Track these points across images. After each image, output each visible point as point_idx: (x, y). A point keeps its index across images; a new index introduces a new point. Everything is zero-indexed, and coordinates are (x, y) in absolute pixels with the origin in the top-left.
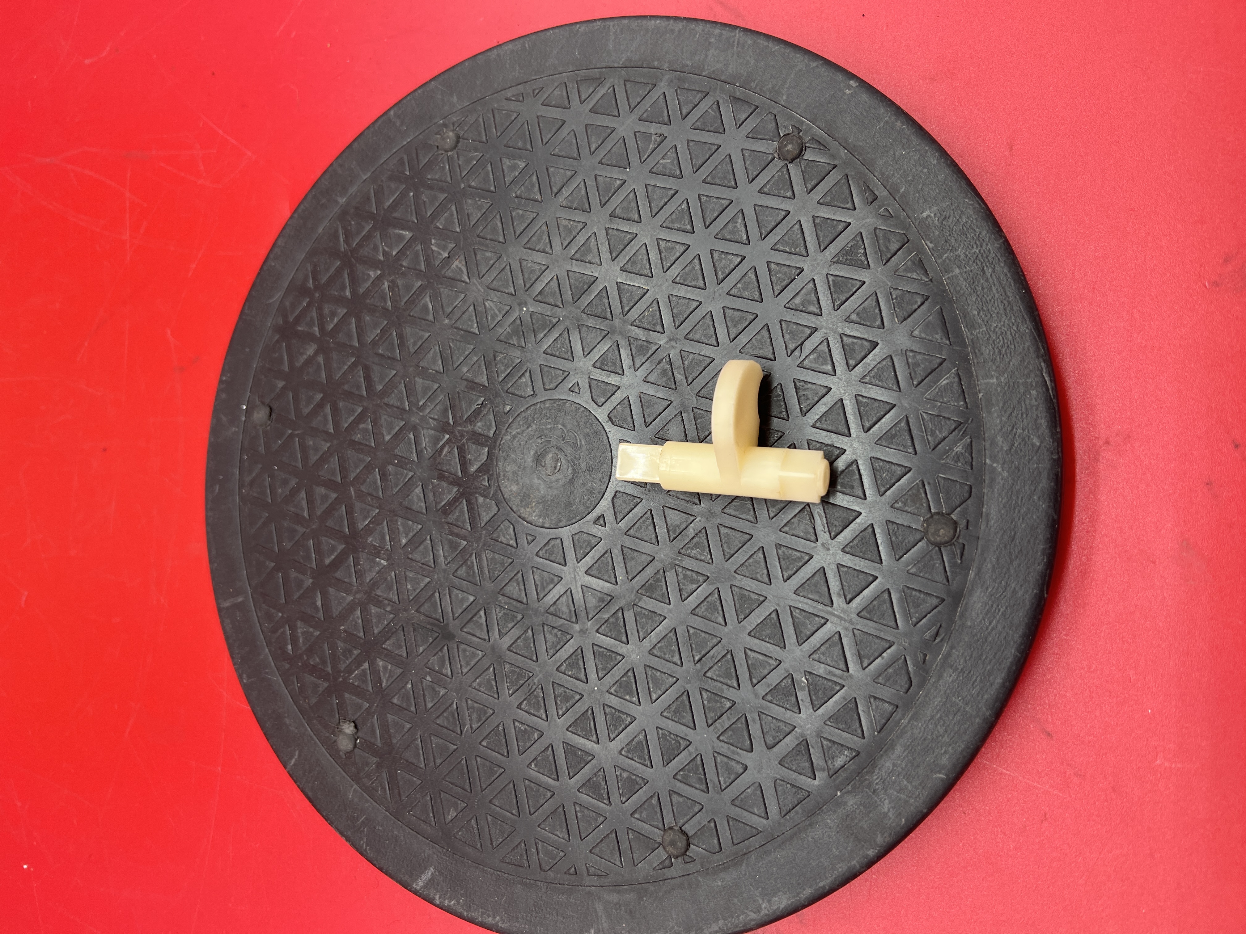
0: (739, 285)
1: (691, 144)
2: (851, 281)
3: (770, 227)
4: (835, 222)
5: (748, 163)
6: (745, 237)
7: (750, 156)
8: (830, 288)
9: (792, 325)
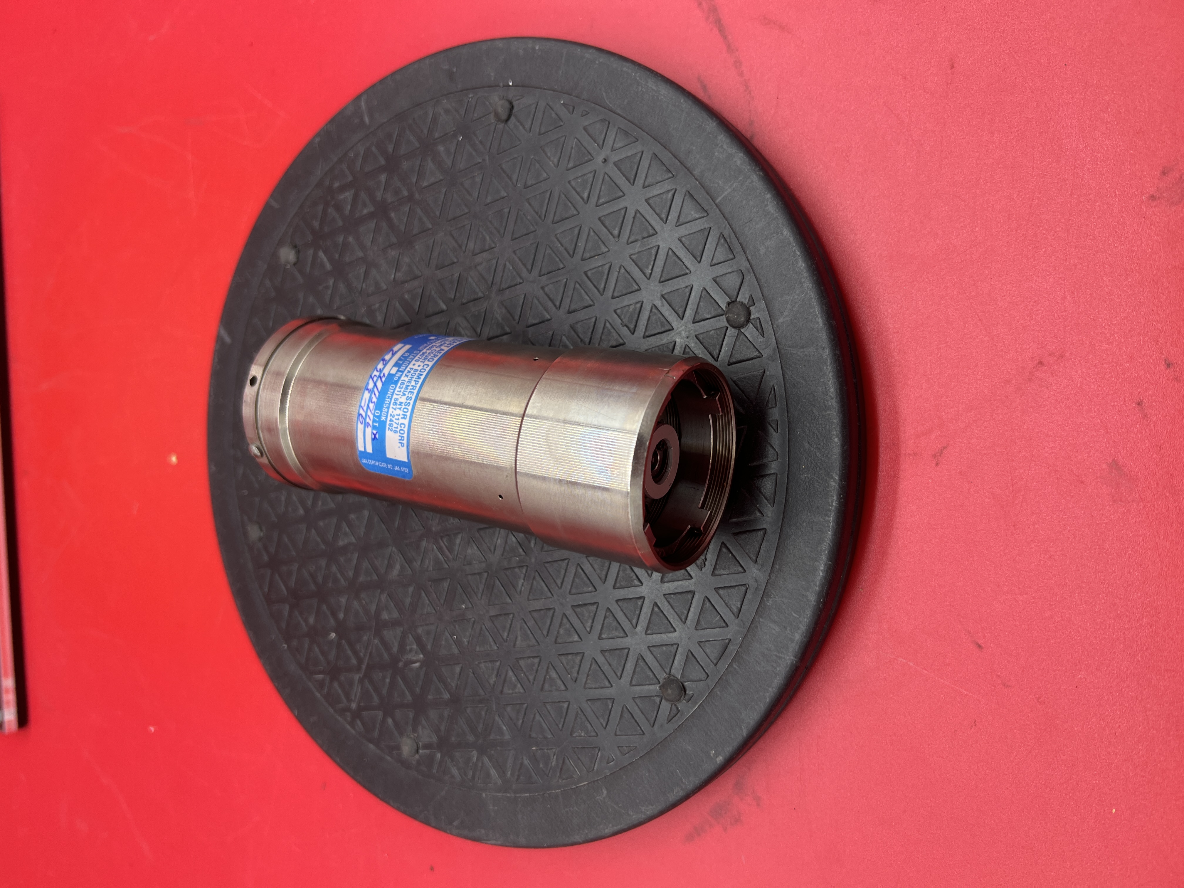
0: (568, 626)
1: (690, 596)
2: (562, 720)
3: (608, 660)
4: (607, 717)
5: (664, 648)
6: (604, 636)
7: (671, 651)
8: (559, 702)
9: (536, 665)
